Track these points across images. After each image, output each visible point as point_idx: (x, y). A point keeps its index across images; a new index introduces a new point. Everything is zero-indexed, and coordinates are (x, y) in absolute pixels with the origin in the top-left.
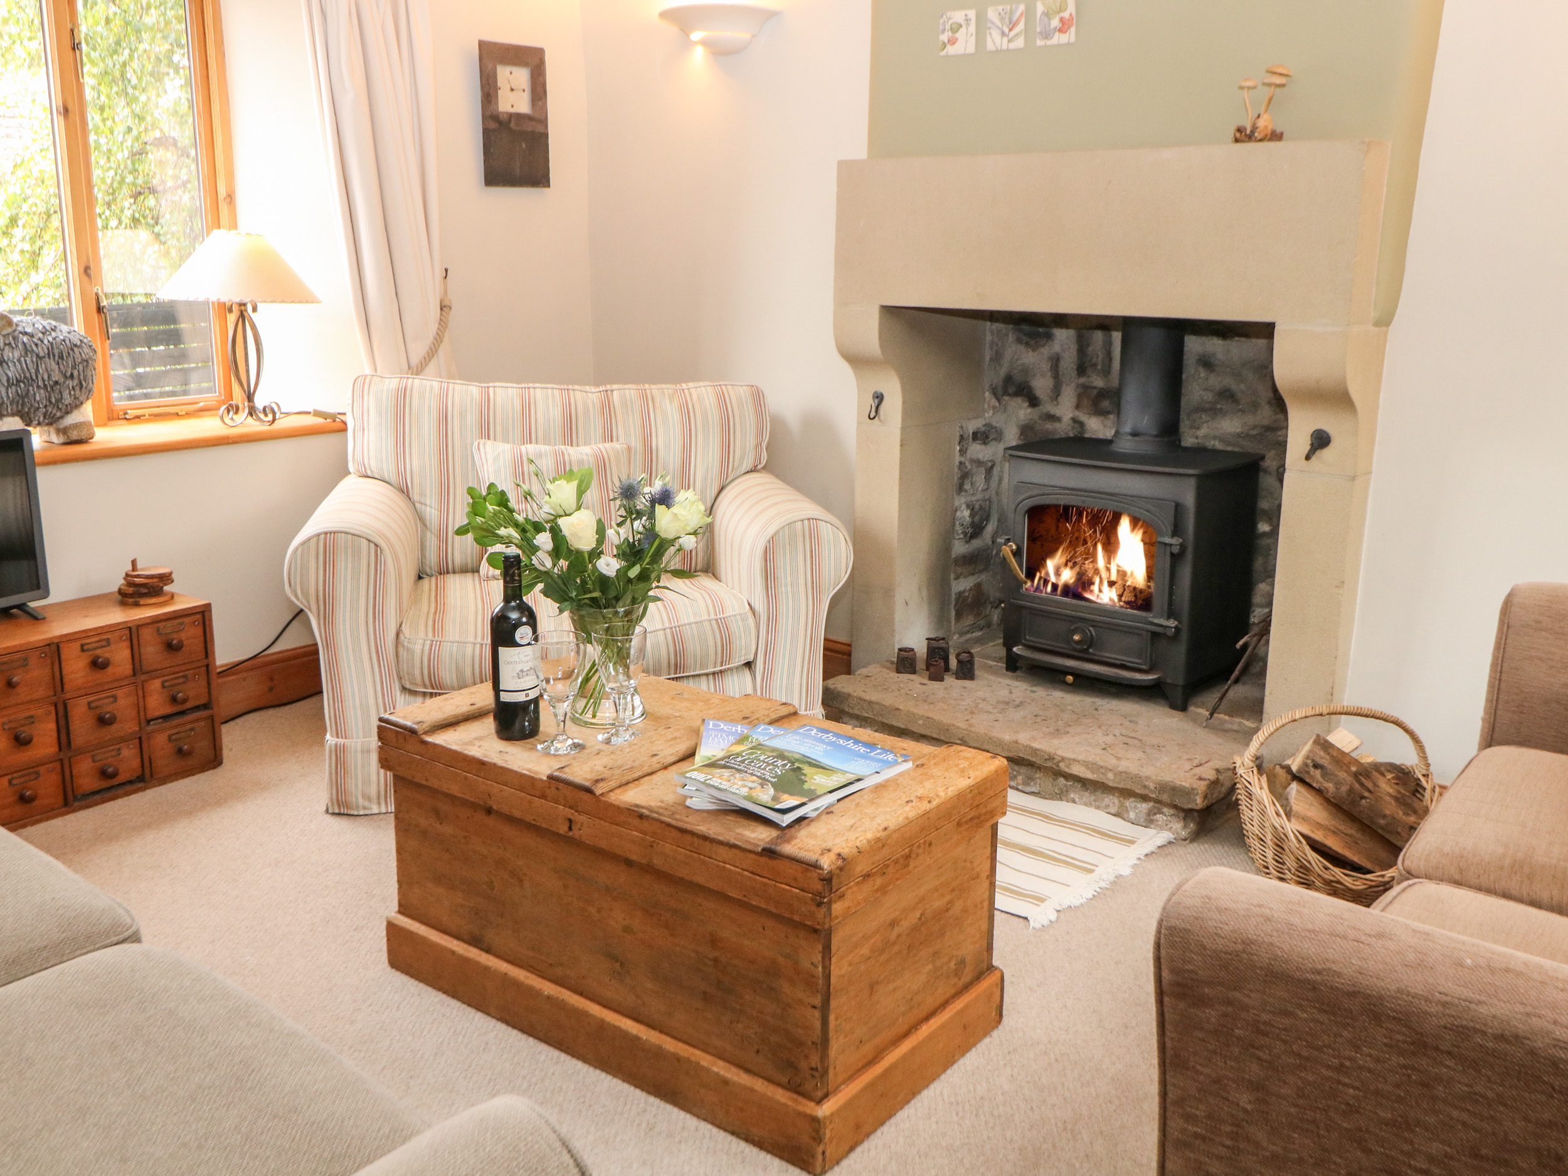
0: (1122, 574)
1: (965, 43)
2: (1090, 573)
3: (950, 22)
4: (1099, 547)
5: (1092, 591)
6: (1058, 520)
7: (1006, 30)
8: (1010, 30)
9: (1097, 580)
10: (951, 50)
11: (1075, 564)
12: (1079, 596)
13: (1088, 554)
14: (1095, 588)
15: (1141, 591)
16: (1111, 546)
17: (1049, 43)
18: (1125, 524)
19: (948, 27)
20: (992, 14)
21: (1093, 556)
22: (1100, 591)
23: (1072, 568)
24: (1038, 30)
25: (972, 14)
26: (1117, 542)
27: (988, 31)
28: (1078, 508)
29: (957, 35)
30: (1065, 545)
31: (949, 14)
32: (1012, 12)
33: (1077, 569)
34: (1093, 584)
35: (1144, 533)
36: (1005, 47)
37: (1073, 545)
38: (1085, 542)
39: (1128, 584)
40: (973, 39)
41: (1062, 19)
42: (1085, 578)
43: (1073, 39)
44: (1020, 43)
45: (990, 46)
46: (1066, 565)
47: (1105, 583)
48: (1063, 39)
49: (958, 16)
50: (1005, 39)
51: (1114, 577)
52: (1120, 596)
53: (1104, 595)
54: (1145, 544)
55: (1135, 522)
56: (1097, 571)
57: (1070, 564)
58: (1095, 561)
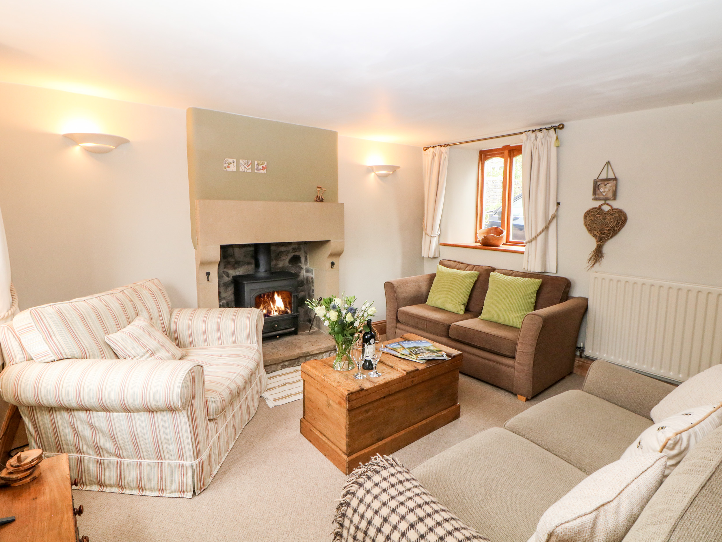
0: (278, 308)
1: (232, 168)
2: (270, 310)
3: (228, 161)
4: (271, 303)
5: (271, 314)
6: (259, 298)
7: (246, 167)
8: (247, 167)
9: (272, 311)
10: (228, 169)
11: (266, 308)
12: (268, 316)
13: (268, 305)
14: (272, 313)
15: (284, 311)
16: (274, 301)
17: (259, 172)
18: (276, 295)
19: (227, 163)
20: (241, 161)
21: (270, 305)
22: (274, 313)
23: (265, 309)
24: (255, 168)
25: (235, 160)
26: (275, 300)
27: (240, 166)
28: (263, 294)
29: (230, 165)
30: (262, 304)
31: (227, 159)
32: (248, 162)
33: (267, 309)
34: (271, 312)
35: (281, 296)
36: (246, 171)
37: (264, 304)
38: (267, 302)
39: (280, 310)
40: (235, 167)
41: (263, 167)
42: (269, 311)
43: (266, 172)
44: (250, 171)
45: (241, 170)
46: (264, 309)
47: (274, 311)
48: (263, 172)
49: (230, 160)
50: (246, 169)
51: (276, 309)
52: (279, 313)
53: (275, 314)
54: (282, 299)
55: (278, 295)
56: (272, 309)
57: (265, 308)
58: (270, 306)
